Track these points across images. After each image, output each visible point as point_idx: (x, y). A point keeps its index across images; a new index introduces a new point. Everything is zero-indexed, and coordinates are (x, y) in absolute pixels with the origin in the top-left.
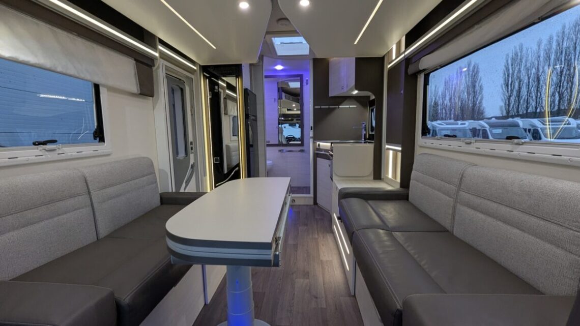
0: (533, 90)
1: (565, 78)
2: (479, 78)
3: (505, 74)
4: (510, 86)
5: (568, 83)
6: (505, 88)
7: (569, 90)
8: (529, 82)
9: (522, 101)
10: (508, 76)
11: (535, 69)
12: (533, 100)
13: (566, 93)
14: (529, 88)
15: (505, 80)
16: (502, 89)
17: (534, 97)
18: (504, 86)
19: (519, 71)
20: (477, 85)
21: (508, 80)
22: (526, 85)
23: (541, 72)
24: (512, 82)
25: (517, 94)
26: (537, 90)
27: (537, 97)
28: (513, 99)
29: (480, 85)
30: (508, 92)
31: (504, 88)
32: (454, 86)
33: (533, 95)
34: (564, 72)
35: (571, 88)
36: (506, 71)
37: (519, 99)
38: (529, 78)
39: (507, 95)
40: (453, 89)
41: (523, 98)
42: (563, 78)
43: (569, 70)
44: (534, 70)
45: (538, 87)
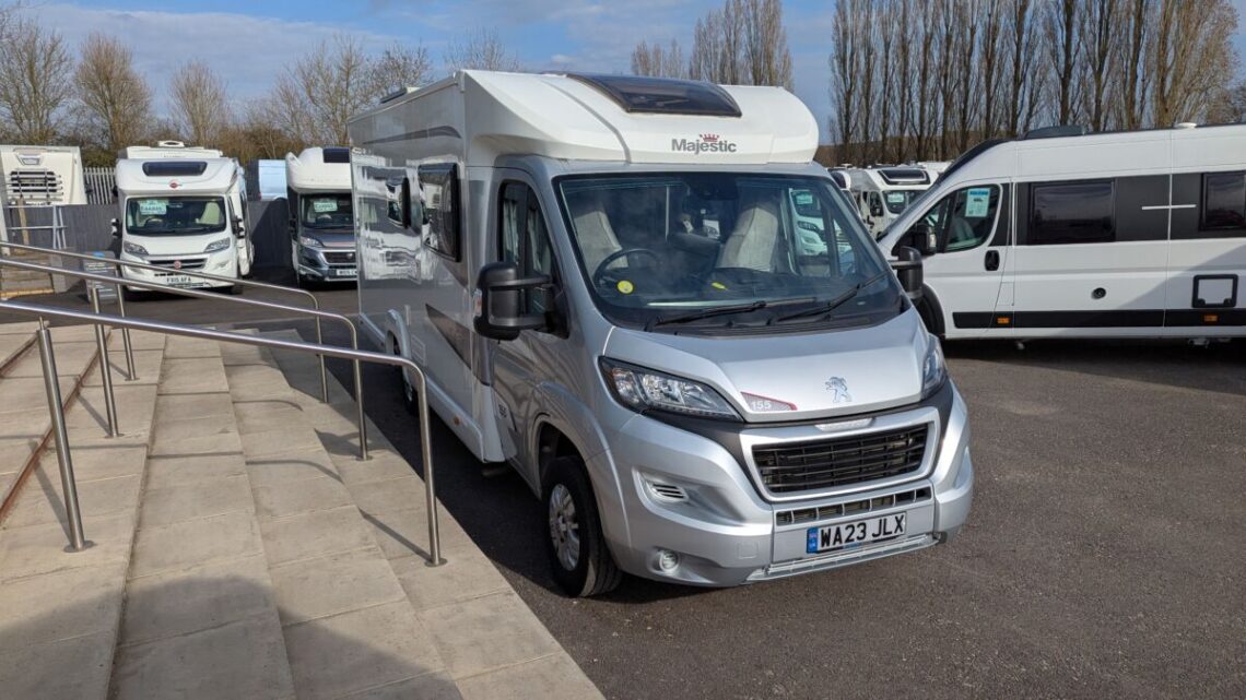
0: (896, 79)
1: (955, 54)
2: (782, 30)
3: (837, 27)
4: (848, 63)
5: (960, 70)
6: (840, 67)
7: (962, 88)
8: (887, 57)
9: (873, 108)
10: (845, 34)
11: (899, 24)
12: (896, 108)
13: (956, 93)
14: (886, 75)
15: (839, 45)
16: (833, 71)
17: (898, 101)
18: (835, 61)
19: (868, 25)
20: (776, 54)
21: (845, 47)
22: (882, 68)
23: (910, 31)
24: (852, 54)
25: (863, 87)
26: (904, 81)
27: (902, 100)
28: (854, 101)
29: (783, 53)
30: (845, 79)
31: (837, 70)
32: (720, 50)
33: (896, 92)
34: (954, 39)
35: (966, 80)
36: (839, 19)
37: (867, 99)
38: (887, 45)
39: (843, 88)
40: (719, 57)
41: (876, 100)
42: (951, 54)
43: (962, 34)
44: (896, 25)
45: (905, 74)
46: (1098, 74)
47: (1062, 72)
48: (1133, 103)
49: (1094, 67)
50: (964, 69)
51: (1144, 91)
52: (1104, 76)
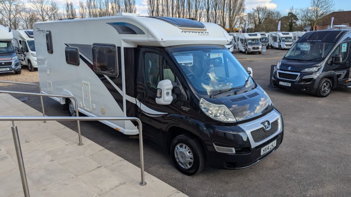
46: (215, 10)
47: (207, 9)
48: (224, 18)
49: (214, 8)
50: (183, 7)
51: (226, 15)
52: (217, 11)
